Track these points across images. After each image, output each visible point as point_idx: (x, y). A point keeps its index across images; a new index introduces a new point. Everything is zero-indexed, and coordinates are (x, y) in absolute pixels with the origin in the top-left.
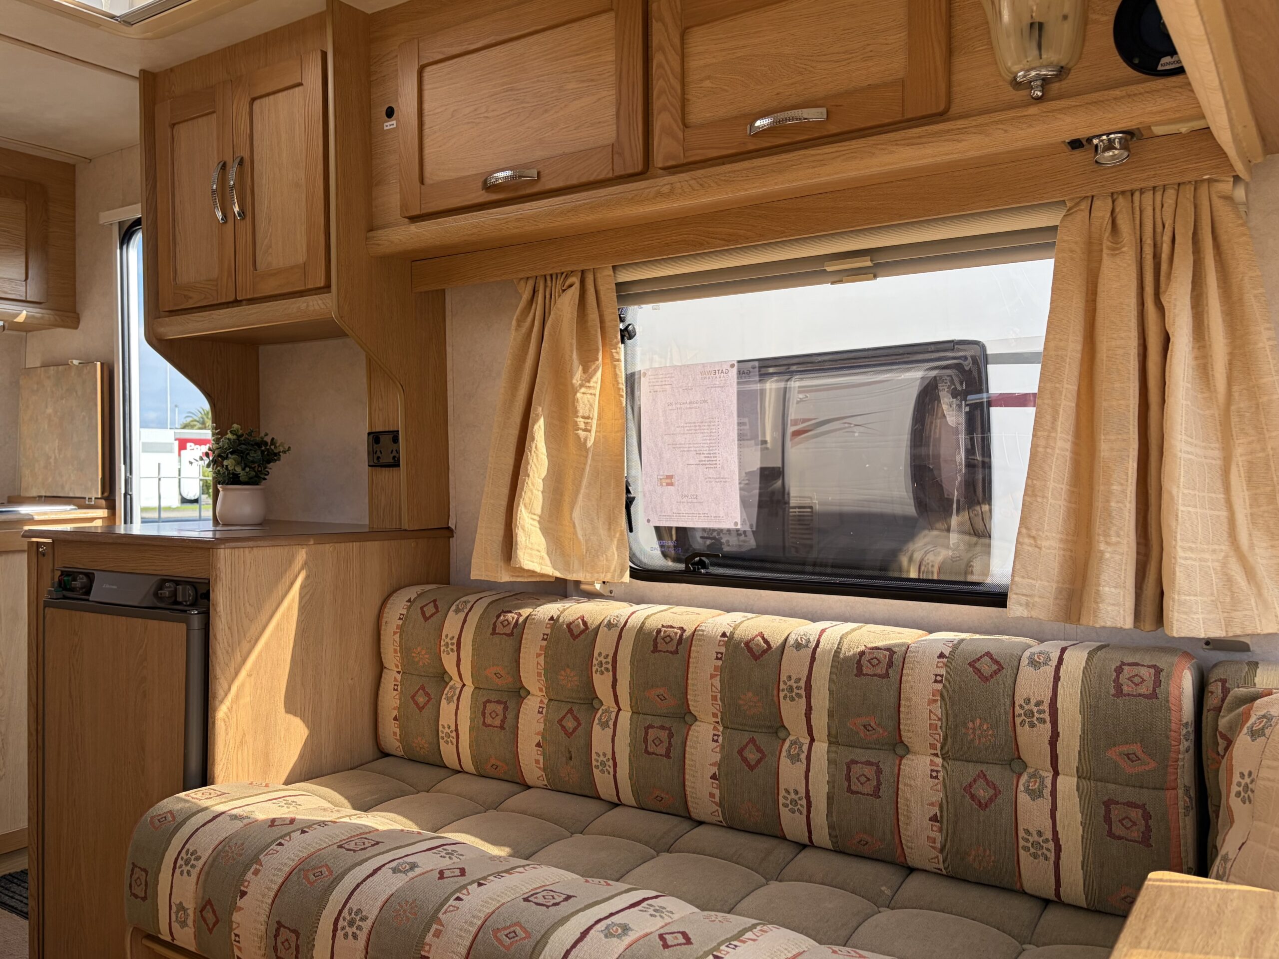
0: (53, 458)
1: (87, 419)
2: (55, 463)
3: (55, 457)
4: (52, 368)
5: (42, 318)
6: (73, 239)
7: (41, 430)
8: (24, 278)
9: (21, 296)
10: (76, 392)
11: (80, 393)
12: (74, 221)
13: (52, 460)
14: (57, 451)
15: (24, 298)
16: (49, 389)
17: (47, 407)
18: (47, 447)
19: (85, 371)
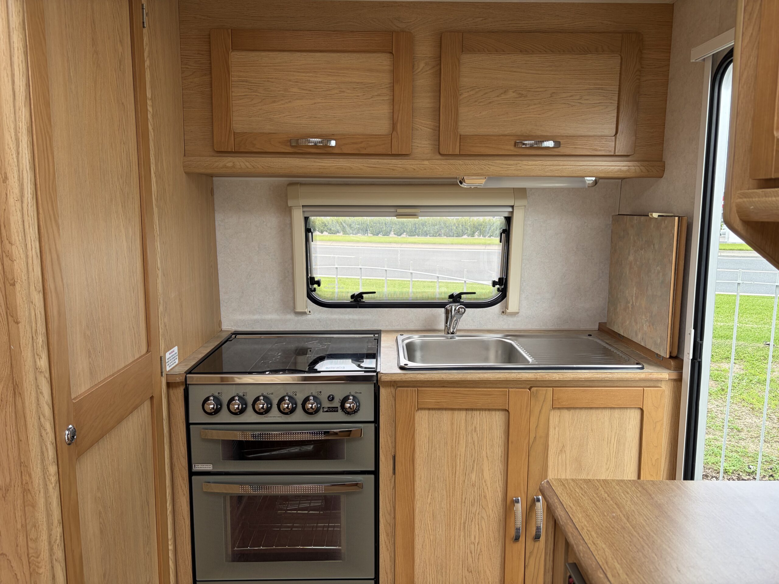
0: (631, 303)
1: (661, 274)
2: (632, 308)
3: (633, 303)
4: (635, 217)
5: (628, 171)
6: (666, 84)
7: (624, 275)
8: (614, 134)
9: (610, 151)
10: (654, 245)
11: (657, 247)
12: (668, 65)
13: (630, 305)
14: (634, 298)
15: (613, 154)
16: (632, 238)
17: (629, 254)
18: (627, 292)
19: (663, 225)
